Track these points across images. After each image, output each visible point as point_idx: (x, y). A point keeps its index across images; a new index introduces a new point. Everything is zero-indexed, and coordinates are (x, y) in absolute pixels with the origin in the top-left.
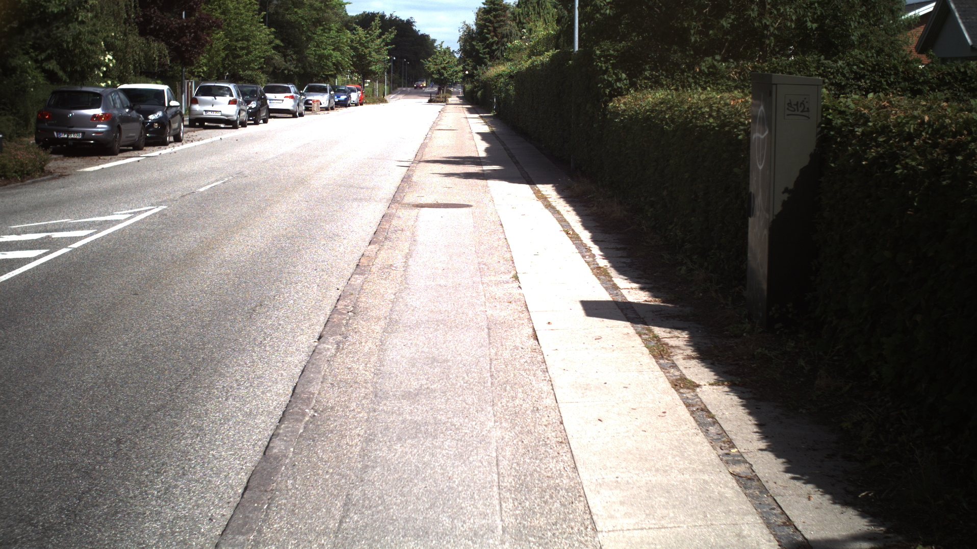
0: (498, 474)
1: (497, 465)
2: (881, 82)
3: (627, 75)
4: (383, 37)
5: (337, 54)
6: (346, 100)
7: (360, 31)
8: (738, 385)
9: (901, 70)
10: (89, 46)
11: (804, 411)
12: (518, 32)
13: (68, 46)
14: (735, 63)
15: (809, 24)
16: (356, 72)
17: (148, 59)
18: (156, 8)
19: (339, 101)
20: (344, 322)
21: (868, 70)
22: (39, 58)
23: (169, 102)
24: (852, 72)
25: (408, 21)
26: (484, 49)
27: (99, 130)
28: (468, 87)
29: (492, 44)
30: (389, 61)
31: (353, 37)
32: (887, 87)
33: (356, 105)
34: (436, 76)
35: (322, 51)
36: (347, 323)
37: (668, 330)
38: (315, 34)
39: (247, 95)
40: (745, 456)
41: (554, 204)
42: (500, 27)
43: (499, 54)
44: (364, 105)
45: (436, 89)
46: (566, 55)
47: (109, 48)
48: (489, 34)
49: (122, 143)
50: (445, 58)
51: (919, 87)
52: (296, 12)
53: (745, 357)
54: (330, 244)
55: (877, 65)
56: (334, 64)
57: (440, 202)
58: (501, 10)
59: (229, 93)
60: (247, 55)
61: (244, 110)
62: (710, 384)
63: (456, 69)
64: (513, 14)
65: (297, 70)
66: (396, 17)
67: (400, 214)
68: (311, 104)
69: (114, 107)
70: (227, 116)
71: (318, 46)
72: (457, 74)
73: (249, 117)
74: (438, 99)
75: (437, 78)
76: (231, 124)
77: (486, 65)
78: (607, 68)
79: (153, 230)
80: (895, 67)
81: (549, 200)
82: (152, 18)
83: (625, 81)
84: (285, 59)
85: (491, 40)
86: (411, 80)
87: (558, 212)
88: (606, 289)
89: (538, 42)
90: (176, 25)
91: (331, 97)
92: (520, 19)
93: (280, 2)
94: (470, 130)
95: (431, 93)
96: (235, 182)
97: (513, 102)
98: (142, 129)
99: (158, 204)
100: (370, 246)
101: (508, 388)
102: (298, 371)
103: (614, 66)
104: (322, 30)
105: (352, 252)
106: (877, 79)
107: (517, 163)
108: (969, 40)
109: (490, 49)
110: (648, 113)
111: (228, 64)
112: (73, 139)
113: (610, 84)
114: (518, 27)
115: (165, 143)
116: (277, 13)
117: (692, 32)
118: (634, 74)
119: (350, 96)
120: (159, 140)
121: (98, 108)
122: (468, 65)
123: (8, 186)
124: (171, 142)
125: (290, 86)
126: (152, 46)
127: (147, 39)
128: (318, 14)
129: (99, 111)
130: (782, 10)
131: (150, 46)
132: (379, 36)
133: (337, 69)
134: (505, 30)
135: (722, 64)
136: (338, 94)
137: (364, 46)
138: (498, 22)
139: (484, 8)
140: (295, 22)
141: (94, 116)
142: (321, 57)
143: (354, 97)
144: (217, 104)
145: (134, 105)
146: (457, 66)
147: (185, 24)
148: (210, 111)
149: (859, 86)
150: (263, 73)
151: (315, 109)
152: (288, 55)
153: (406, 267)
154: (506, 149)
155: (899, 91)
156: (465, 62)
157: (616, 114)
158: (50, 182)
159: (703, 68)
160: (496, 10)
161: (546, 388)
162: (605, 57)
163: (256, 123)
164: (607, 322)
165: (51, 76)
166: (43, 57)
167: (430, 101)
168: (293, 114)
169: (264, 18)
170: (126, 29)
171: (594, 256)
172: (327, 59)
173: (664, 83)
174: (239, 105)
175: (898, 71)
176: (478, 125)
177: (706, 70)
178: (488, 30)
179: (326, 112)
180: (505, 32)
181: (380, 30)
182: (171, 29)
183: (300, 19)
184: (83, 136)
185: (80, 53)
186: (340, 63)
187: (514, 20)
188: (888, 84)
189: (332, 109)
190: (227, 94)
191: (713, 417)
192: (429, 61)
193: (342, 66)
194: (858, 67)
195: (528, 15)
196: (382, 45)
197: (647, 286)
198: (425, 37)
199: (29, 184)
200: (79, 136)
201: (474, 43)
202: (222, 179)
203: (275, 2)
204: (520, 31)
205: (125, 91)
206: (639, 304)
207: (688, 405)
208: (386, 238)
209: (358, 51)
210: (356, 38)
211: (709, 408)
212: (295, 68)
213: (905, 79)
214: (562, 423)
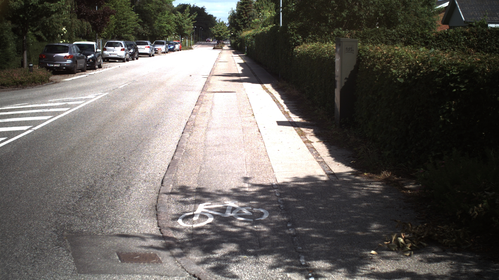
0: (246, 162)
1: (245, 160)
2: (411, 39)
3: (302, 37)
4: (191, 17)
5: (168, 26)
6: (173, 48)
7: (180, 14)
8: (326, 142)
9: (419, 33)
10: (56, 24)
11: (345, 147)
12: (257, 14)
13: (47, 25)
14: (349, 31)
15: (380, 14)
16: (177, 34)
17: (82, 29)
18: (84, 5)
19: (170, 49)
20: (191, 128)
21: (405, 33)
22: (33, 30)
23: (96, 49)
24: (399, 34)
25: (202, 8)
26: (241, 22)
27: (67, 63)
28: (233, 41)
29: (245, 20)
30: (193, 29)
31: (176, 17)
32: (414, 41)
33: (178, 51)
34: (216, 36)
35: (161, 24)
36: (192, 129)
37: (306, 129)
38: (157, 16)
39: (129, 46)
40: (322, 157)
41: (270, 91)
42: (249, 11)
43: (248, 25)
44: (182, 51)
45: (216, 42)
46: (277, 27)
47: (64, 24)
48: (243, 15)
49: (78, 69)
50: (221, 27)
51: (428, 40)
52: (148, 5)
53: (330, 135)
54: (179, 106)
55: (409, 31)
56: (167, 31)
57: (222, 91)
58: (249, 3)
59: (121, 45)
60: (125, 27)
61: (128, 53)
62: (317, 142)
63: (227, 32)
64: (255, 5)
65: (150, 33)
66: (197, 7)
67: (207, 95)
68: (157, 50)
69: (74, 52)
70: (120, 56)
71: (159, 22)
72: (227, 35)
73: (130, 57)
74: (218, 47)
75: (217, 37)
76: (121, 60)
77: (242, 30)
78: (293, 34)
79: (107, 101)
80: (417, 32)
81: (269, 90)
82: (82, 10)
83: (301, 39)
84: (143, 29)
85: (244, 18)
86: (204, 38)
87: (272, 94)
88: (287, 118)
89: (266, 20)
90: (94, 13)
91: (167, 47)
92: (258, 8)
93: (141, 1)
94: (234, 62)
95: (214, 44)
96: (133, 84)
97: (254, 49)
98: (85, 62)
99: (105, 92)
100: (196, 106)
101: (249, 144)
102: (177, 141)
103: (296, 33)
104: (161, 14)
105: (189, 109)
106: (409, 37)
107: (255, 76)
108: (463, 19)
109: (244, 22)
110: (307, 53)
111: (117, 31)
112: (56, 67)
113: (294, 41)
114: (257, 11)
115: (95, 69)
116: (139, 6)
117: (329, 18)
118: (305, 37)
119: (175, 46)
120: (92, 67)
121: (67, 53)
122: (233, 30)
123: (37, 86)
124: (97, 68)
125: (148, 42)
126: (84, 23)
127: (82, 20)
128: (159, 7)
129: (67, 54)
130: (368, 8)
131: (83, 24)
132: (189, 17)
133: (168, 33)
134: (251, 13)
135: (343, 32)
136: (170, 45)
137: (182, 22)
138: (248, 9)
139: (241, 2)
140: (148, 10)
141: (66, 56)
142: (161, 27)
143: (177, 47)
144: (115, 50)
145: (82, 51)
146: (227, 31)
147: (98, 13)
148: (112, 54)
149: (402, 41)
150: (133, 35)
151: (160, 53)
152: (145, 27)
153: (211, 113)
154: (251, 70)
155: (419, 42)
156: (231, 29)
157: (296, 53)
158: (53, 85)
159: (334, 33)
160: (246, 3)
161: (262, 143)
162: (293, 29)
163: (133, 60)
164: (285, 127)
165: (39, 39)
166: (35, 29)
167: (214, 48)
168: (149, 55)
169: (133, 9)
170: (71, 16)
171: (284, 108)
172: (164, 28)
173: (318, 40)
174: (126, 51)
175: (418, 33)
176: (238, 59)
177: (336, 34)
178: (243, 13)
179: (165, 54)
180: (251, 14)
181: (189, 14)
182: (91, 15)
183: (151, 9)
184: (60, 65)
185: (52, 27)
186: (170, 30)
187: (256, 8)
188: (414, 39)
189: (167, 52)
190: (120, 46)
191: (315, 149)
192: (214, 29)
193: (171, 31)
194: (401, 32)
195: (262, 5)
196: (190, 21)
197: (302, 117)
198: (211, 16)
199: (45, 85)
200: (58, 66)
201: (236, 20)
202: (127, 83)
203: (138, 1)
204: (258, 13)
205: (78, 45)
206: (297, 122)
207: (307, 147)
208: (202, 103)
209: (179, 24)
210: (177, 18)
211: (315, 147)
212: (148, 33)
213: (421, 38)
214: (266, 151)
